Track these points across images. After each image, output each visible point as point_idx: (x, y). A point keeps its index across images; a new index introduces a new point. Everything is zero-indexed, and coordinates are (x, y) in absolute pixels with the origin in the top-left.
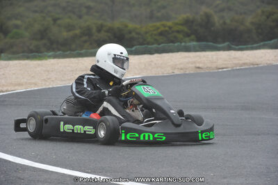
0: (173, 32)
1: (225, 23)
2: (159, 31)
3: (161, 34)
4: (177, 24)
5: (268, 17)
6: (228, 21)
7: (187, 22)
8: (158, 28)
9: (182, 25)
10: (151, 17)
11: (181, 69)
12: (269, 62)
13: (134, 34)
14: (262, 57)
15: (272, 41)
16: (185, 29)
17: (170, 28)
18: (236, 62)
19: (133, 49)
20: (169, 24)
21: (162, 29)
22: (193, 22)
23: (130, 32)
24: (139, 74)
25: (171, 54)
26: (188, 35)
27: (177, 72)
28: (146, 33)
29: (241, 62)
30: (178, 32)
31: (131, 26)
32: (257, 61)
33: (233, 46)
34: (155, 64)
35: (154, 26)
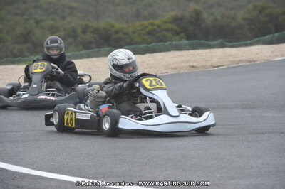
0: (161, 31)
1: (216, 20)
2: (148, 30)
3: (149, 33)
4: (166, 22)
5: (261, 12)
6: (219, 18)
7: (176, 20)
8: (146, 27)
9: (171, 23)
10: (137, 16)
11: (175, 69)
12: (266, 58)
13: (120, 35)
14: (258, 54)
15: (268, 37)
16: (174, 27)
17: (159, 26)
18: (231, 59)
20: (157, 22)
21: (150, 27)
22: (182, 19)
23: (117, 32)
25: (163, 54)
26: (177, 34)
27: (170, 72)
28: (134, 32)
29: (237, 59)
30: (167, 30)
31: (117, 26)
32: (253, 57)
33: (227, 43)
34: (147, 64)
35: (142, 25)
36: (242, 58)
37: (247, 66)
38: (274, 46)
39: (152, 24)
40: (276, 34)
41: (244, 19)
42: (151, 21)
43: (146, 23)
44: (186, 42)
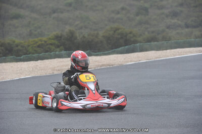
0: (47, 44)
1: (84, 37)
2: (38, 44)
3: (39, 46)
4: (50, 39)
5: (115, 32)
6: (86, 36)
7: (58, 38)
8: (37, 42)
9: (52, 39)
10: (31, 34)
11: (59, 70)
12: (120, 63)
13: (19, 47)
14: (115, 60)
15: (120, 48)
16: (56, 42)
17: (45, 42)
18: (97, 64)
19: (22, 57)
20: (44, 39)
21: (40, 43)
22: (61, 37)
23: (17, 46)
24: (29, 75)
25: (50, 60)
26: (58, 47)
27: (56, 73)
28: (29, 46)
29: (100, 64)
30: (51, 44)
31: (17, 41)
32: (112, 62)
33: (93, 53)
34: (40, 67)
35: (34, 41)
36: (104, 63)
37: (108, 68)
38: (126, 55)
39: (41, 40)
40: (127, 47)
41: (103, 36)
42: (40, 38)
43: (36, 39)
44: (65, 52)
